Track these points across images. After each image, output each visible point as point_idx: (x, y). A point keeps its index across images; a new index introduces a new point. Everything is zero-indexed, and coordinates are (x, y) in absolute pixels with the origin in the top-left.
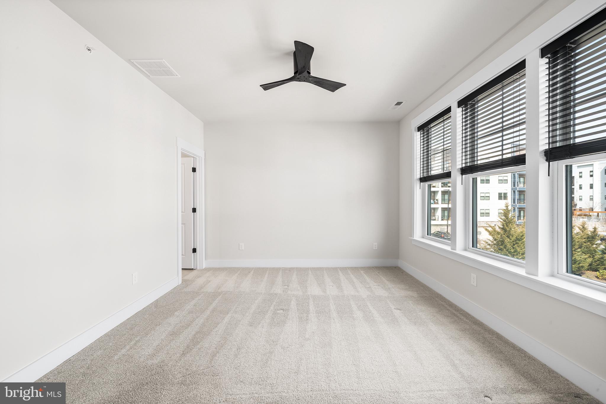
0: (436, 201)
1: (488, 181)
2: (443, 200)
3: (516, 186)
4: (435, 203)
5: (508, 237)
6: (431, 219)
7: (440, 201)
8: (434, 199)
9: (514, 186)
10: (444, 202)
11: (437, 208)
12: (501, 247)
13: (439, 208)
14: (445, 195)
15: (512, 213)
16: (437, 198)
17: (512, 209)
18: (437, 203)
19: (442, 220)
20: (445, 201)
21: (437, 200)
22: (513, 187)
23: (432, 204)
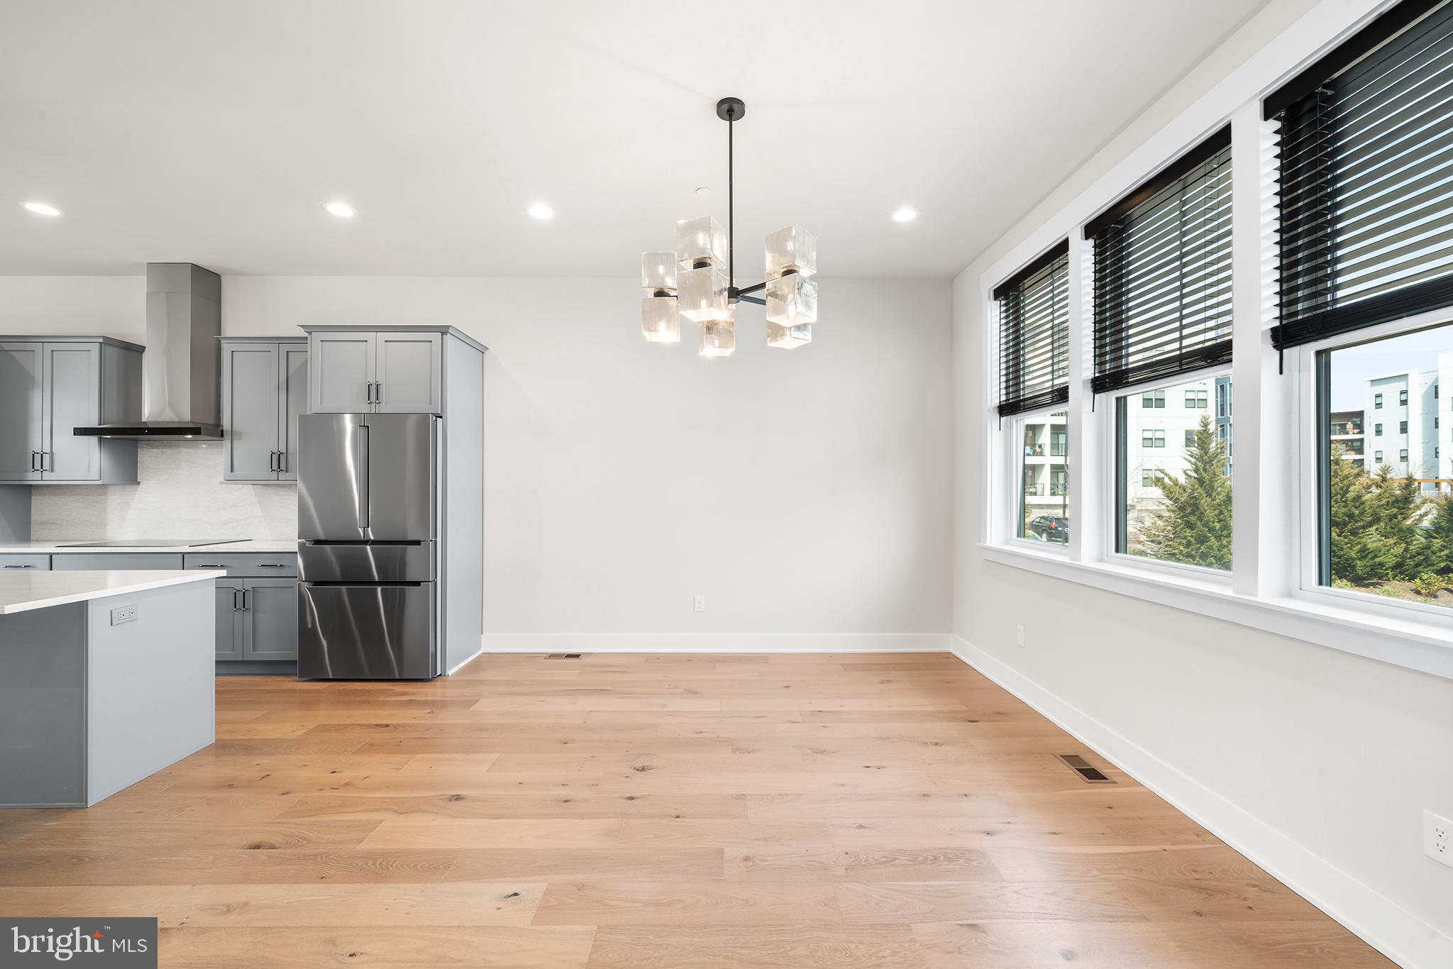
0: (1038, 449)
1: (1160, 403)
2: (1055, 446)
3: (1227, 414)
4: (1035, 454)
5: (1209, 495)
6: (1027, 490)
7: (1047, 449)
8: (1033, 446)
9: (1222, 414)
10: (1057, 451)
11: (1042, 466)
12: (1193, 518)
13: (1044, 465)
14: (1060, 435)
15: (1217, 441)
16: (1040, 443)
17: (1217, 429)
18: (1041, 454)
19: (1053, 494)
20: (1060, 448)
21: (1040, 446)
22: (1219, 417)
23: (1029, 455)
